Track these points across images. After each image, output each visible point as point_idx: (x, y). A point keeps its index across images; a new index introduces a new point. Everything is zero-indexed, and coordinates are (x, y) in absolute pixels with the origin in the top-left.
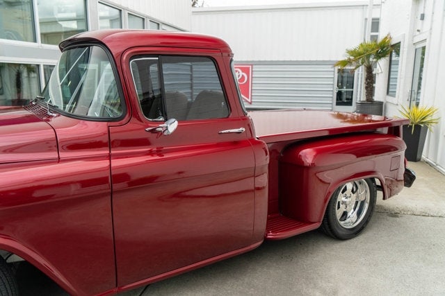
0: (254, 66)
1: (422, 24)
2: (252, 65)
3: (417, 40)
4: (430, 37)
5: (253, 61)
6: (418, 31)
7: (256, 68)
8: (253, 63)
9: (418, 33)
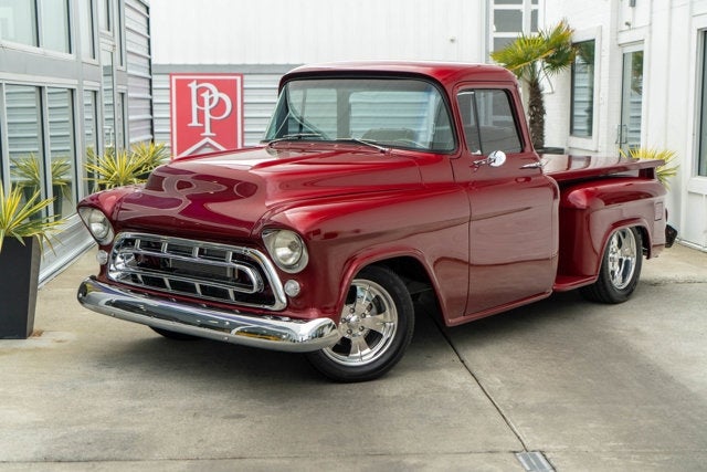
0: (246, 78)
1: (634, 12)
2: (242, 75)
3: (624, 38)
4: (651, 37)
5: (244, 66)
6: (627, 24)
7: (250, 82)
8: (244, 71)
9: (627, 27)
